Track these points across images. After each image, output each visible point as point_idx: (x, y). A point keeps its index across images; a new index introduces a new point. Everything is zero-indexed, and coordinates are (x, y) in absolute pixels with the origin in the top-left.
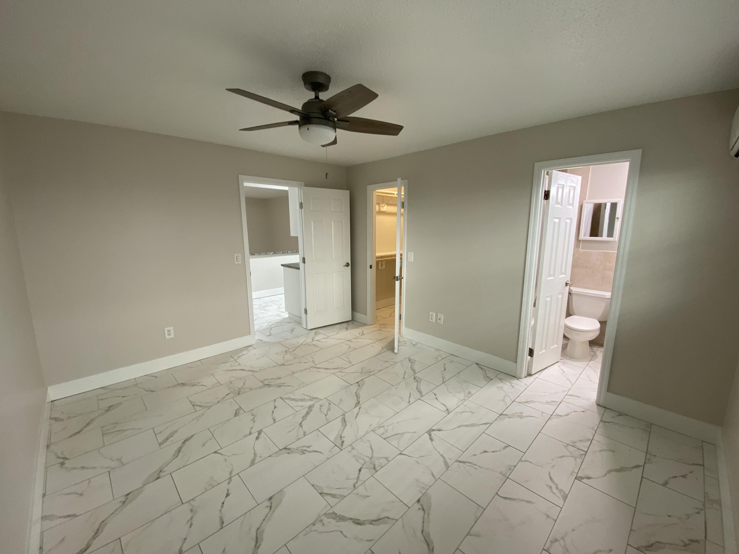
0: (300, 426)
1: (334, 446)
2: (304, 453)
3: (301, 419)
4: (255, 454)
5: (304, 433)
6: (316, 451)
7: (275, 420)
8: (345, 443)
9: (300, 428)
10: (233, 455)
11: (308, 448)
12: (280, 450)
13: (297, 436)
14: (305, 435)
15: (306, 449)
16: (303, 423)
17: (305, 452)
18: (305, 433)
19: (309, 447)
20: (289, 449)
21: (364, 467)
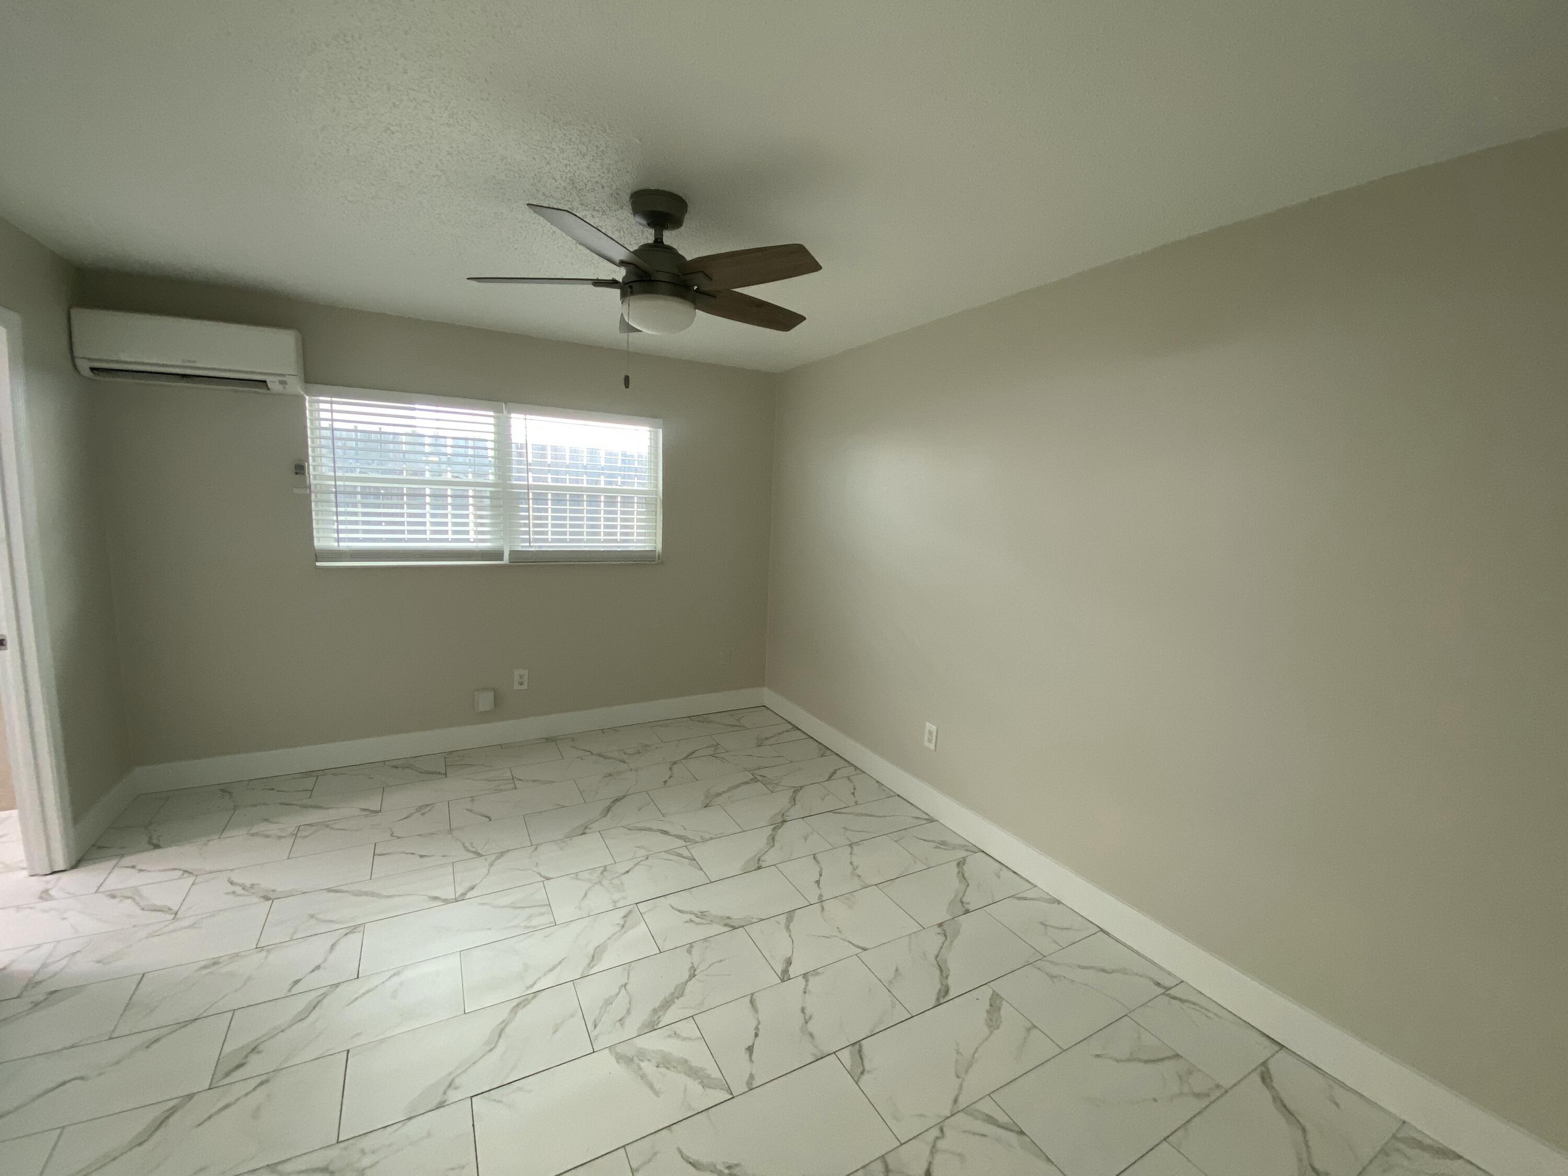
0: (695, 970)
1: (645, 913)
2: (701, 912)
3: (688, 988)
4: (788, 928)
5: (691, 951)
6: (680, 911)
7: (752, 1002)
8: (622, 914)
9: (695, 966)
10: (828, 937)
11: (693, 919)
12: (743, 926)
13: (706, 948)
14: (691, 945)
15: (697, 919)
16: (686, 976)
17: (699, 914)
18: (689, 951)
19: (691, 920)
20: (726, 925)
21: (618, 874)
